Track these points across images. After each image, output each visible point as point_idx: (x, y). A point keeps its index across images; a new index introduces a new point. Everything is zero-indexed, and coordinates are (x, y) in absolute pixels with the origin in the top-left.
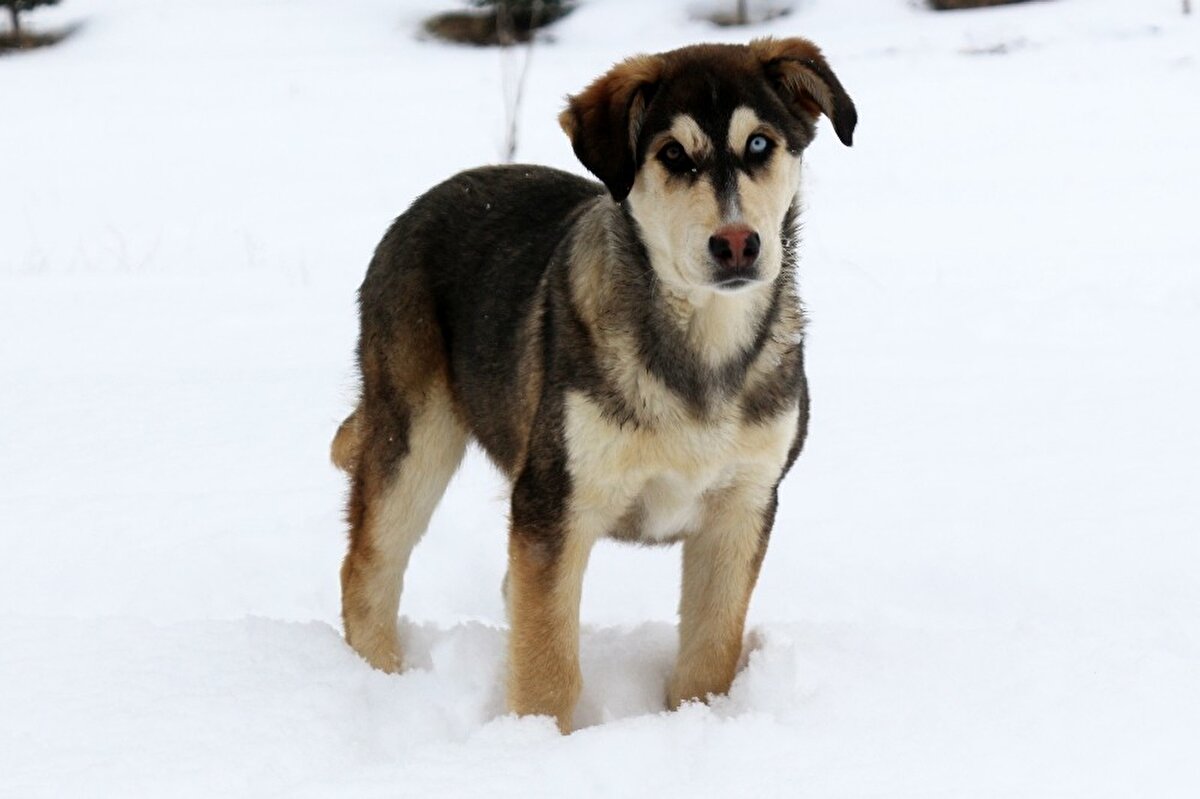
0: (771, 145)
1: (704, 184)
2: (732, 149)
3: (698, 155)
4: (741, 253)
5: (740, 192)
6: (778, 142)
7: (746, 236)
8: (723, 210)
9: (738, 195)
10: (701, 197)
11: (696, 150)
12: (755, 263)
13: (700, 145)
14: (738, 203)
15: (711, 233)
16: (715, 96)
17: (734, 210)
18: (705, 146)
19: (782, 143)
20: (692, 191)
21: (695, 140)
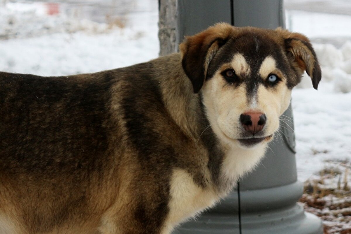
0: (279, 80)
1: (242, 88)
2: (260, 75)
3: (243, 74)
4: (257, 124)
5: (258, 94)
6: (283, 80)
7: (260, 115)
8: (249, 102)
9: (257, 95)
10: (240, 94)
11: (242, 72)
12: (264, 129)
13: (245, 70)
14: (257, 99)
15: (242, 112)
16: (257, 48)
17: (254, 101)
18: (247, 70)
19: (285, 80)
20: (235, 91)
21: (242, 68)
